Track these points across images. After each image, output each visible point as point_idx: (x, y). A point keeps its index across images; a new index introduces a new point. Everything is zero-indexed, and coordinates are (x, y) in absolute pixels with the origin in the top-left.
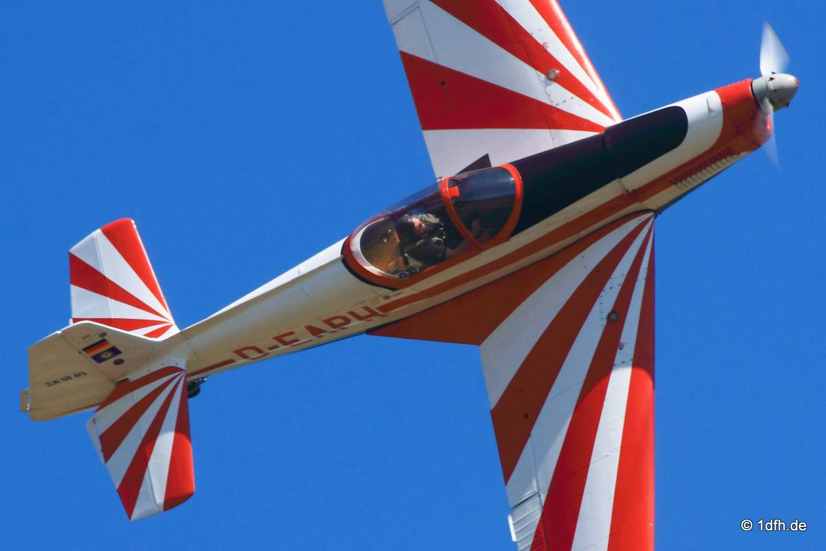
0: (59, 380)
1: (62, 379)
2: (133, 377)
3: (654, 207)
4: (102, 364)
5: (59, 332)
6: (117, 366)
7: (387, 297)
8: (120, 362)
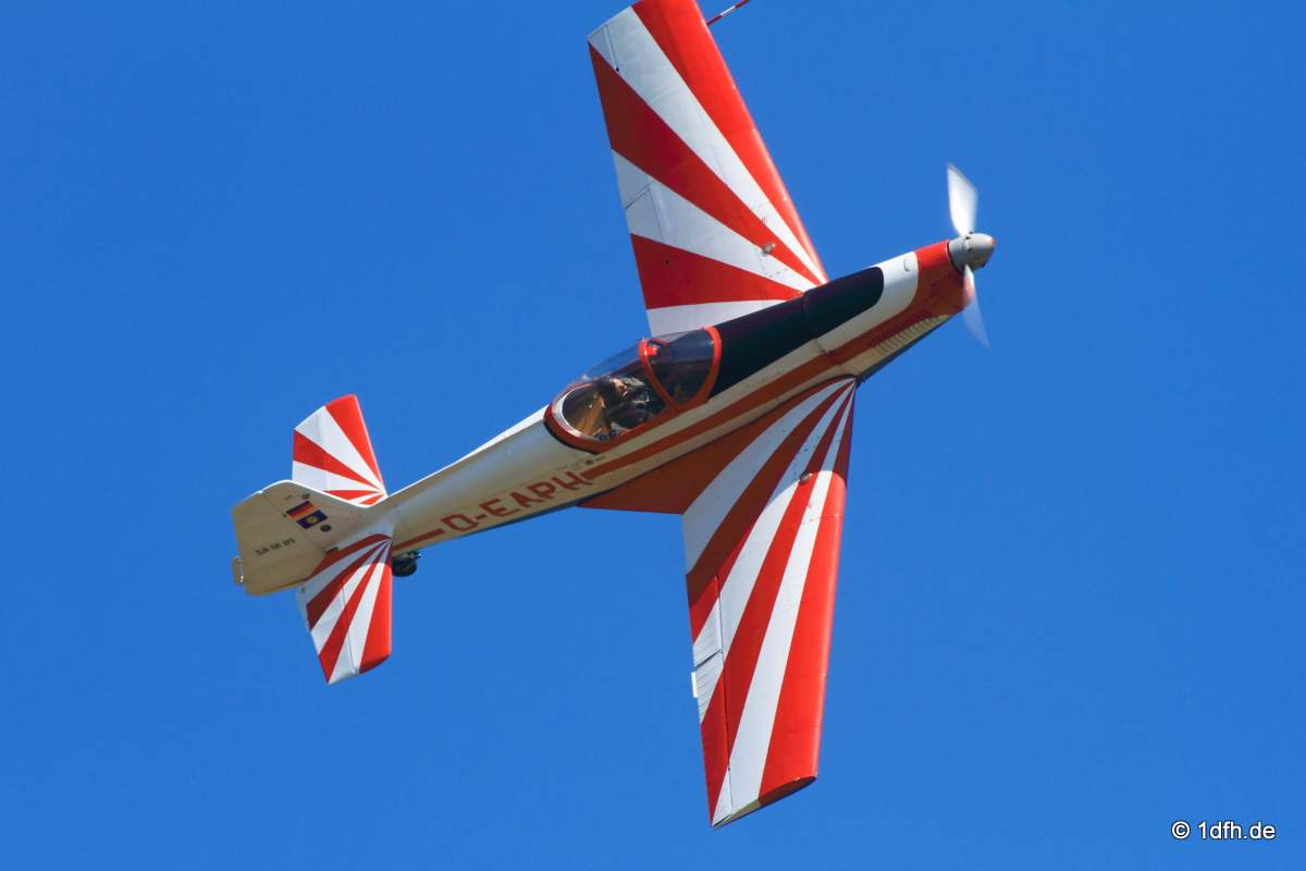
0: (269, 547)
1: (272, 547)
2: (341, 546)
3: (856, 373)
4: (310, 529)
5: (261, 492)
6: (324, 533)
7: (589, 462)
8: (326, 529)
